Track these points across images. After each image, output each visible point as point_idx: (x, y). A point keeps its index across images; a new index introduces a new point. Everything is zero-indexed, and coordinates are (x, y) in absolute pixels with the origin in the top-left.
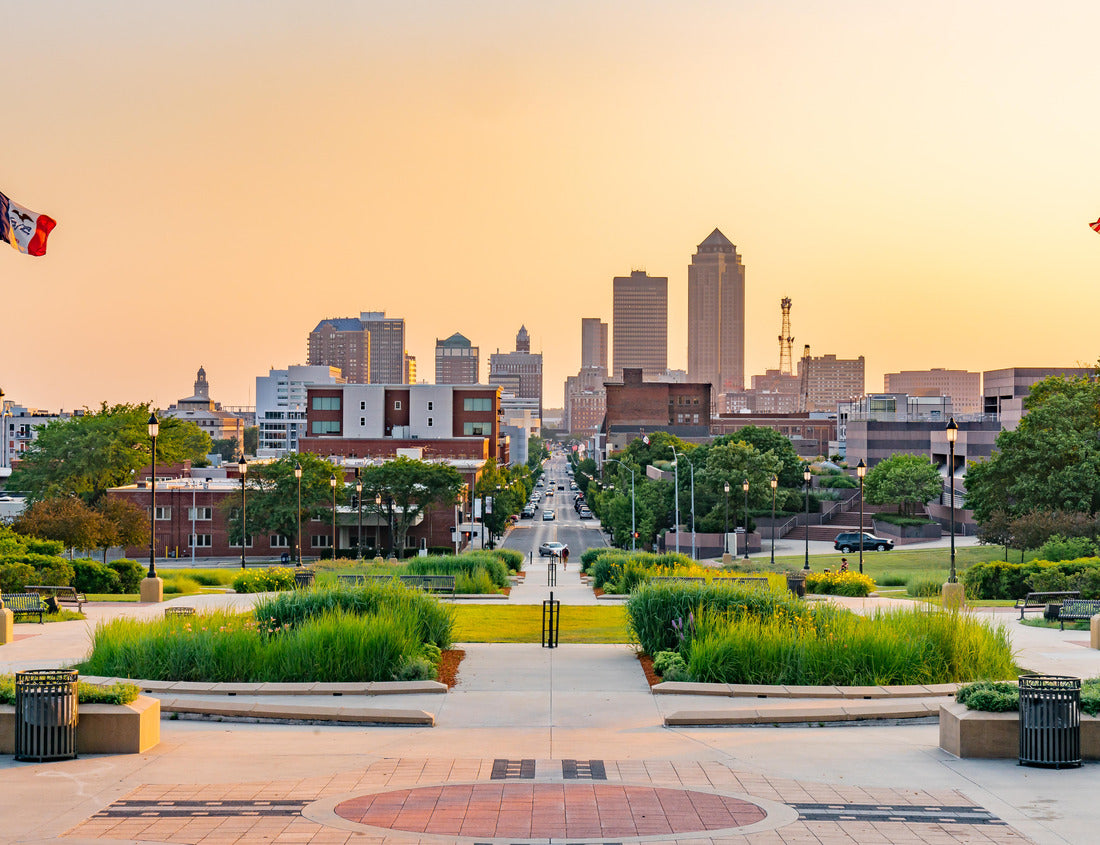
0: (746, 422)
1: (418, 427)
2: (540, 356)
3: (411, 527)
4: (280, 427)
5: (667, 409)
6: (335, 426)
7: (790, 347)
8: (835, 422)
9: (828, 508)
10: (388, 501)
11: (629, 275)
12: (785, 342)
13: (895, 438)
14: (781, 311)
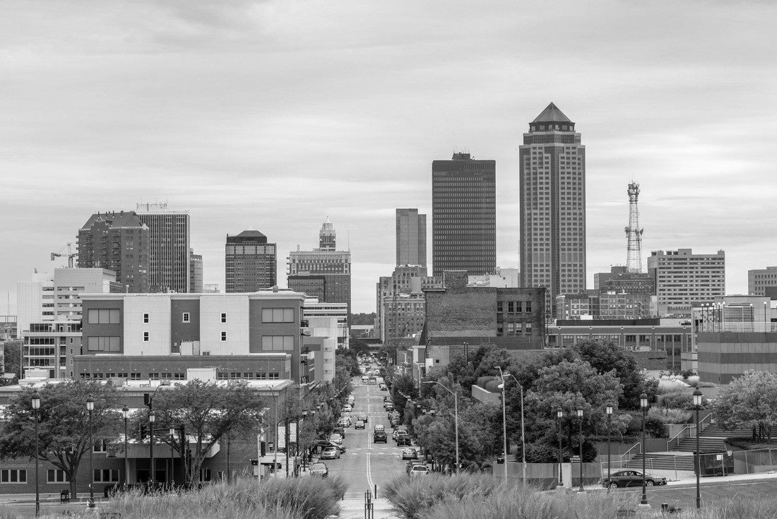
0: (586, 331)
1: (210, 342)
2: (348, 254)
3: (206, 459)
4: (47, 341)
5: (495, 318)
6: (114, 342)
7: (638, 240)
8: (689, 330)
9: (675, 432)
10: (181, 430)
11: (450, 158)
12: (633, 234)
13: (751, 351)
14: (628, 198)
